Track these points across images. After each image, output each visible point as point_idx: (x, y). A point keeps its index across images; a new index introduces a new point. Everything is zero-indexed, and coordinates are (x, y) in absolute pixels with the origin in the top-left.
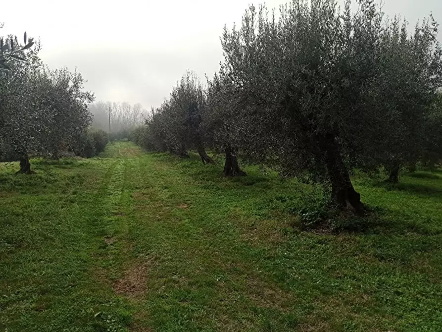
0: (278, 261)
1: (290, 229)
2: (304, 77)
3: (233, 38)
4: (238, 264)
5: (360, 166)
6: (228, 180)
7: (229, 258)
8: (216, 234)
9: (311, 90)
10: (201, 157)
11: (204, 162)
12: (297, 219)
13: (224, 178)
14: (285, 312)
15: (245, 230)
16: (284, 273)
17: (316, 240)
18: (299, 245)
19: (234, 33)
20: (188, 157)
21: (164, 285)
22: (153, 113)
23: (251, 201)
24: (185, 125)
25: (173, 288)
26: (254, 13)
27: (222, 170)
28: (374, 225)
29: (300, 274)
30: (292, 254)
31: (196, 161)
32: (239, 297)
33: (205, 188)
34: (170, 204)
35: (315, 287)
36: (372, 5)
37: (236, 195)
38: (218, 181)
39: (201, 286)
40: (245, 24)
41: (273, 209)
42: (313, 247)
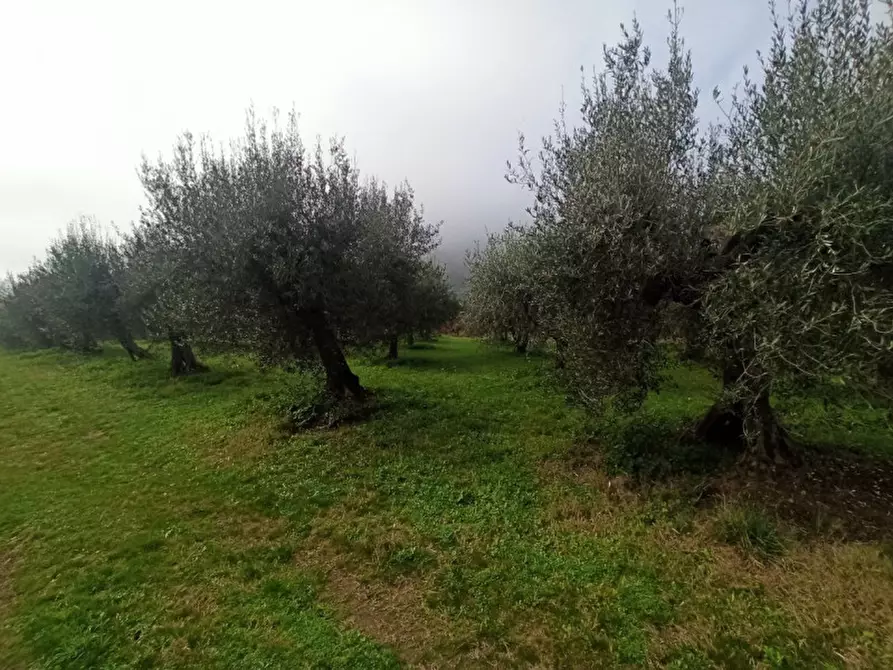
0: (263, 482)
1: (278, 435)
2: (273, 236)
3: (160, 172)
4: (201, 502)
5: (352, 343)
6: (180, 380)
7: (185, 496)
8: (161, 467)
9: (283, 253)
10: (127, 352)
11: (134, 359)
12: (285, 420)
13: (171, 379)
14: (274, 545)
15: (210, 450)
16: (273, 495)
17: (310, 442)
18: (290, 453)
19: (161, 165)
20: (100, 352)
21: (54, 577)
22: (13, 282)
23: (219, 407)
24: (86, 301)
25: (73, 576)
26: (192, 143)
27: (168, 366)
28: (375, 410)
29: (292, 490)
30: (280, 468)
31: (119, 359)
32: (205, 548)
33: (138, 398)
34: (63, 435)
35: (312, 501)
36: (345, 159)
37: (194, 402)
38: (161, 385)
39: (135, 554)
40: (179, 157)
41: (253, 412)
42: (308, 452)
